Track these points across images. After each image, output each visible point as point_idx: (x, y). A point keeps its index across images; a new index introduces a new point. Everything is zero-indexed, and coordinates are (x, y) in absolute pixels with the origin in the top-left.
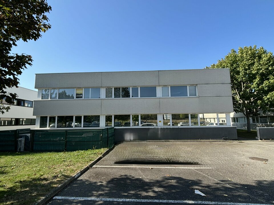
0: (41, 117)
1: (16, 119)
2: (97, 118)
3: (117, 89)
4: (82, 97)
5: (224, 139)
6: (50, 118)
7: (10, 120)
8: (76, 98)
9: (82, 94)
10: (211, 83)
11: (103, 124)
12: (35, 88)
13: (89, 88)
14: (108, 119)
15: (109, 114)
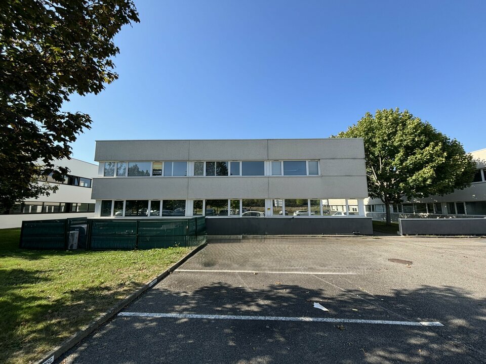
0: (102, 201)
1: (66, 203)
2: (182, 203)
3: (210, 164)
4: (161, 175)
5: (355, 234)
6: (116, 202)
7: (58, 204)
8: (153, 175)
9: (161, 170)
10: (338, 157)
11: (189, 212)
12: (95, 160)
13: (171, 161)
14: (197, 205)
15: (198, 198)
